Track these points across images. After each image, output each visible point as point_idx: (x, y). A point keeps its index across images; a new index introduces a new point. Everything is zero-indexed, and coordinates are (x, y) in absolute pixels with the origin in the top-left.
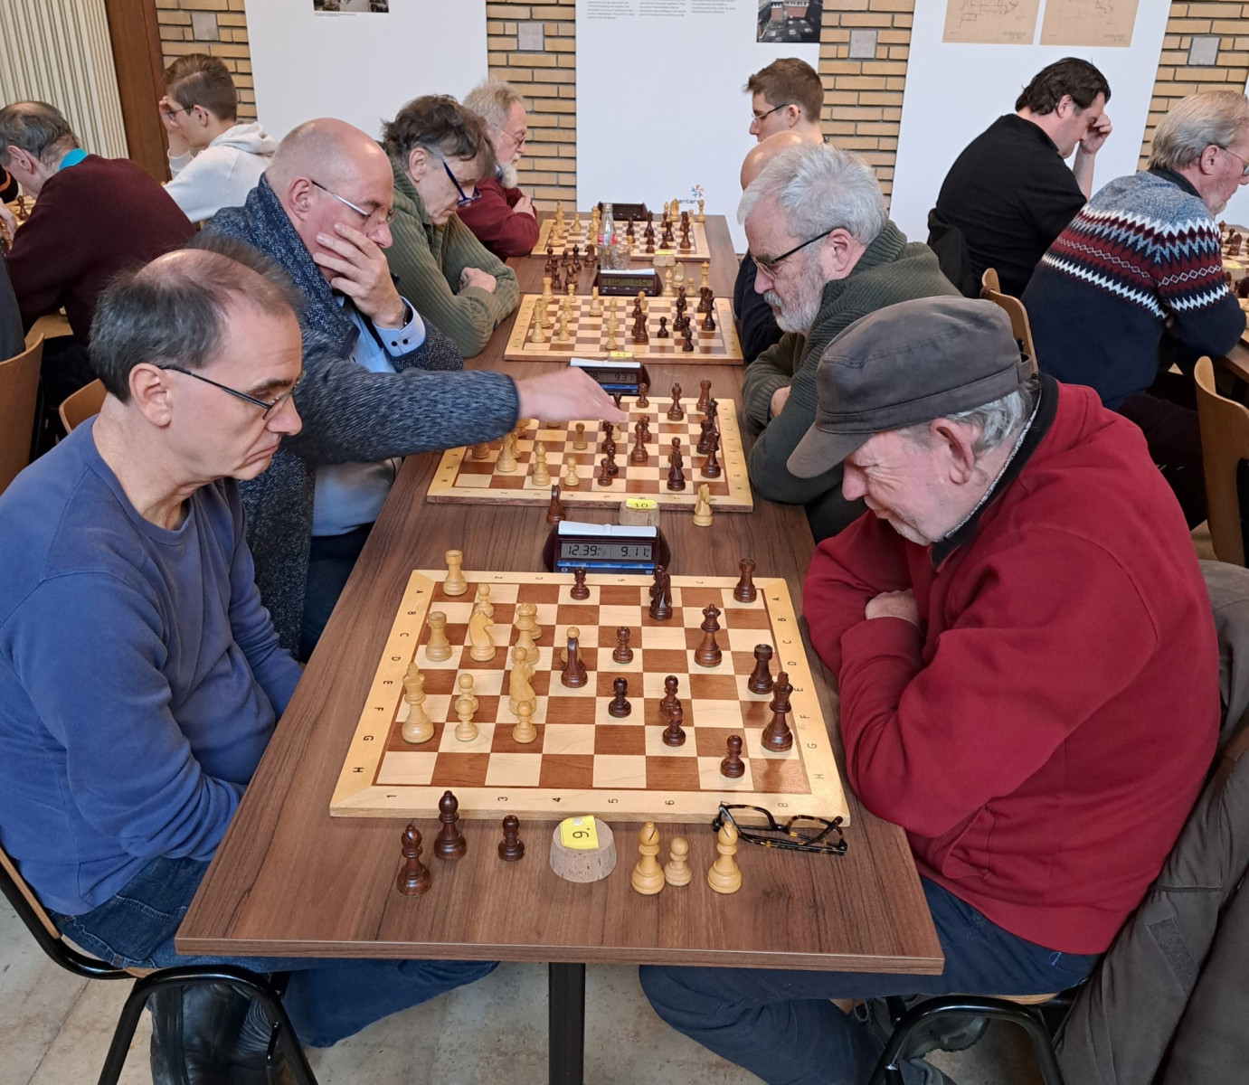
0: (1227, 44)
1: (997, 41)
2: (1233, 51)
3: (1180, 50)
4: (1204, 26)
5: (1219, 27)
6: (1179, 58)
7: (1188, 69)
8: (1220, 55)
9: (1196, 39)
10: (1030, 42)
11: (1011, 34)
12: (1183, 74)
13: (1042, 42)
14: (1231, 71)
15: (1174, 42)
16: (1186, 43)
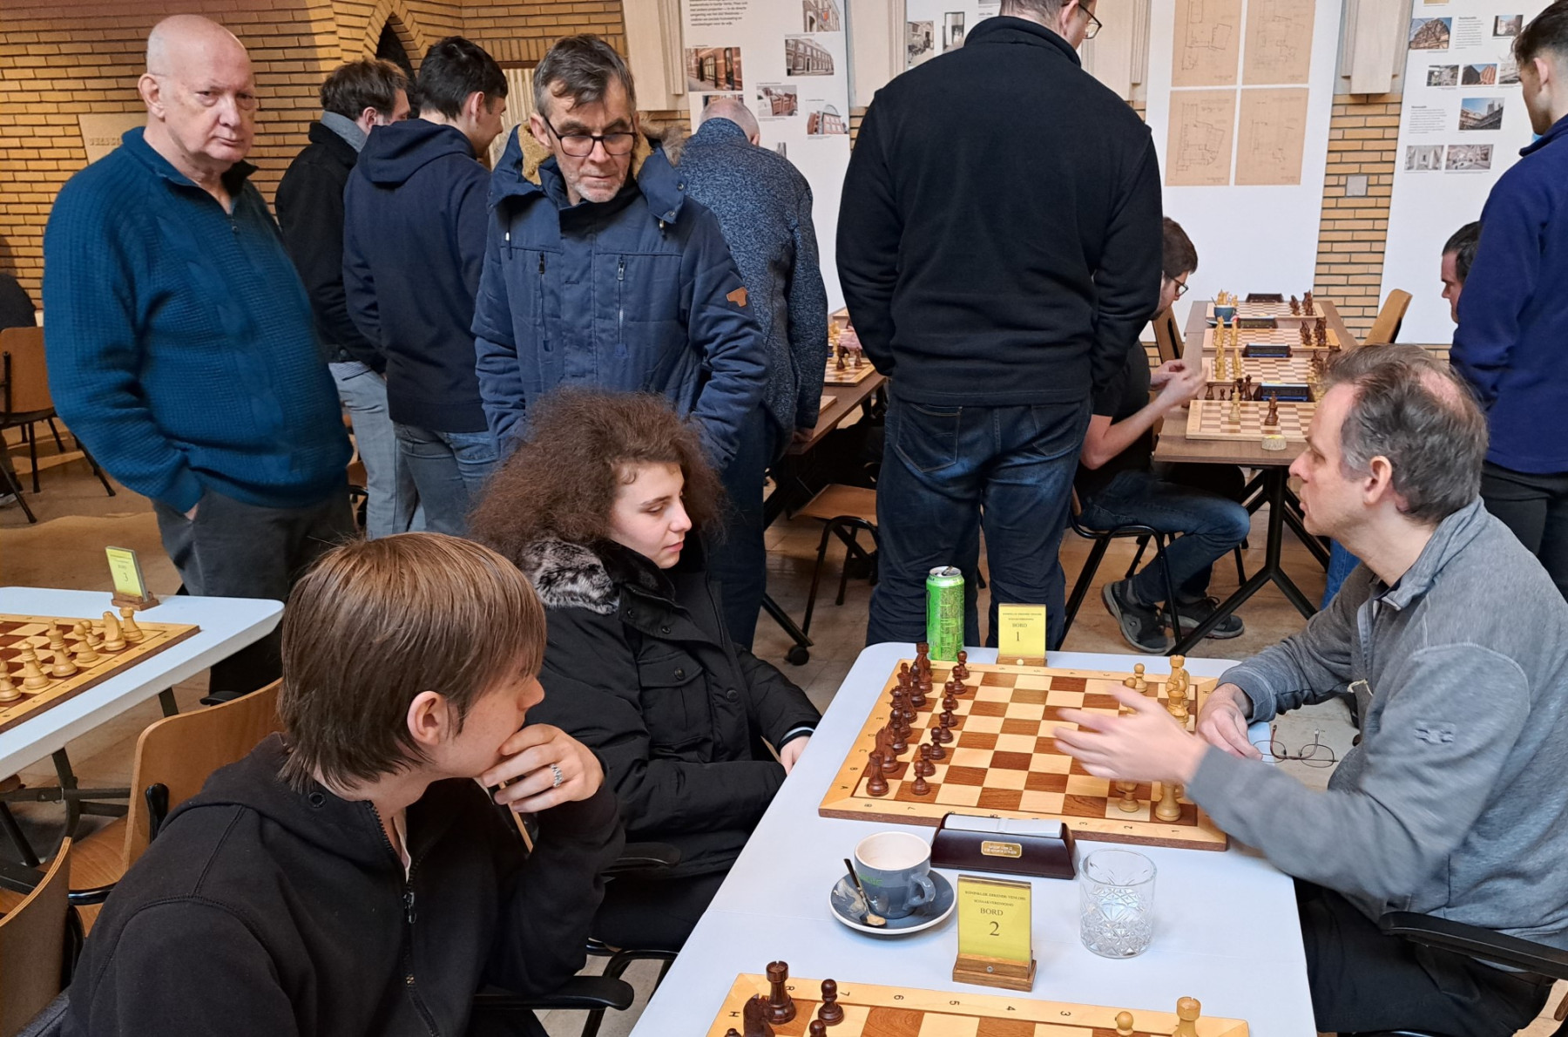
0: (1374, 180)
1: (1203, 184)
2: (1378, 185)
3: (1338, 186)
4: (1355, 168)
5: (1365, 168)
6: (1339, 191)
7: (1347, 200)
8: (1369, 188)
9: (1350, 178)
10: (1228, 184)
11: (1213, 179)
12: (1342, 203)
13: (1236, 184)
14: (1379, 199)
15: (1333, 180)
16: (1343, 180)
